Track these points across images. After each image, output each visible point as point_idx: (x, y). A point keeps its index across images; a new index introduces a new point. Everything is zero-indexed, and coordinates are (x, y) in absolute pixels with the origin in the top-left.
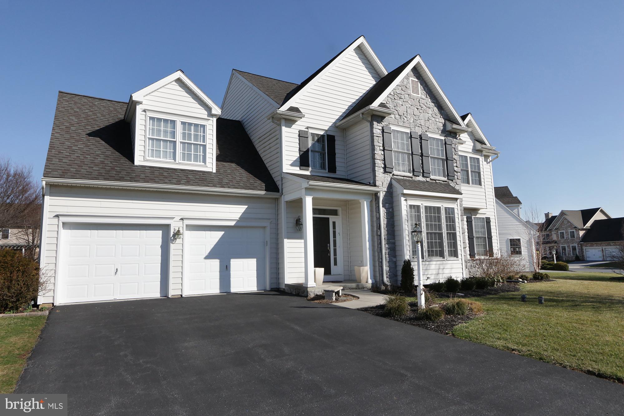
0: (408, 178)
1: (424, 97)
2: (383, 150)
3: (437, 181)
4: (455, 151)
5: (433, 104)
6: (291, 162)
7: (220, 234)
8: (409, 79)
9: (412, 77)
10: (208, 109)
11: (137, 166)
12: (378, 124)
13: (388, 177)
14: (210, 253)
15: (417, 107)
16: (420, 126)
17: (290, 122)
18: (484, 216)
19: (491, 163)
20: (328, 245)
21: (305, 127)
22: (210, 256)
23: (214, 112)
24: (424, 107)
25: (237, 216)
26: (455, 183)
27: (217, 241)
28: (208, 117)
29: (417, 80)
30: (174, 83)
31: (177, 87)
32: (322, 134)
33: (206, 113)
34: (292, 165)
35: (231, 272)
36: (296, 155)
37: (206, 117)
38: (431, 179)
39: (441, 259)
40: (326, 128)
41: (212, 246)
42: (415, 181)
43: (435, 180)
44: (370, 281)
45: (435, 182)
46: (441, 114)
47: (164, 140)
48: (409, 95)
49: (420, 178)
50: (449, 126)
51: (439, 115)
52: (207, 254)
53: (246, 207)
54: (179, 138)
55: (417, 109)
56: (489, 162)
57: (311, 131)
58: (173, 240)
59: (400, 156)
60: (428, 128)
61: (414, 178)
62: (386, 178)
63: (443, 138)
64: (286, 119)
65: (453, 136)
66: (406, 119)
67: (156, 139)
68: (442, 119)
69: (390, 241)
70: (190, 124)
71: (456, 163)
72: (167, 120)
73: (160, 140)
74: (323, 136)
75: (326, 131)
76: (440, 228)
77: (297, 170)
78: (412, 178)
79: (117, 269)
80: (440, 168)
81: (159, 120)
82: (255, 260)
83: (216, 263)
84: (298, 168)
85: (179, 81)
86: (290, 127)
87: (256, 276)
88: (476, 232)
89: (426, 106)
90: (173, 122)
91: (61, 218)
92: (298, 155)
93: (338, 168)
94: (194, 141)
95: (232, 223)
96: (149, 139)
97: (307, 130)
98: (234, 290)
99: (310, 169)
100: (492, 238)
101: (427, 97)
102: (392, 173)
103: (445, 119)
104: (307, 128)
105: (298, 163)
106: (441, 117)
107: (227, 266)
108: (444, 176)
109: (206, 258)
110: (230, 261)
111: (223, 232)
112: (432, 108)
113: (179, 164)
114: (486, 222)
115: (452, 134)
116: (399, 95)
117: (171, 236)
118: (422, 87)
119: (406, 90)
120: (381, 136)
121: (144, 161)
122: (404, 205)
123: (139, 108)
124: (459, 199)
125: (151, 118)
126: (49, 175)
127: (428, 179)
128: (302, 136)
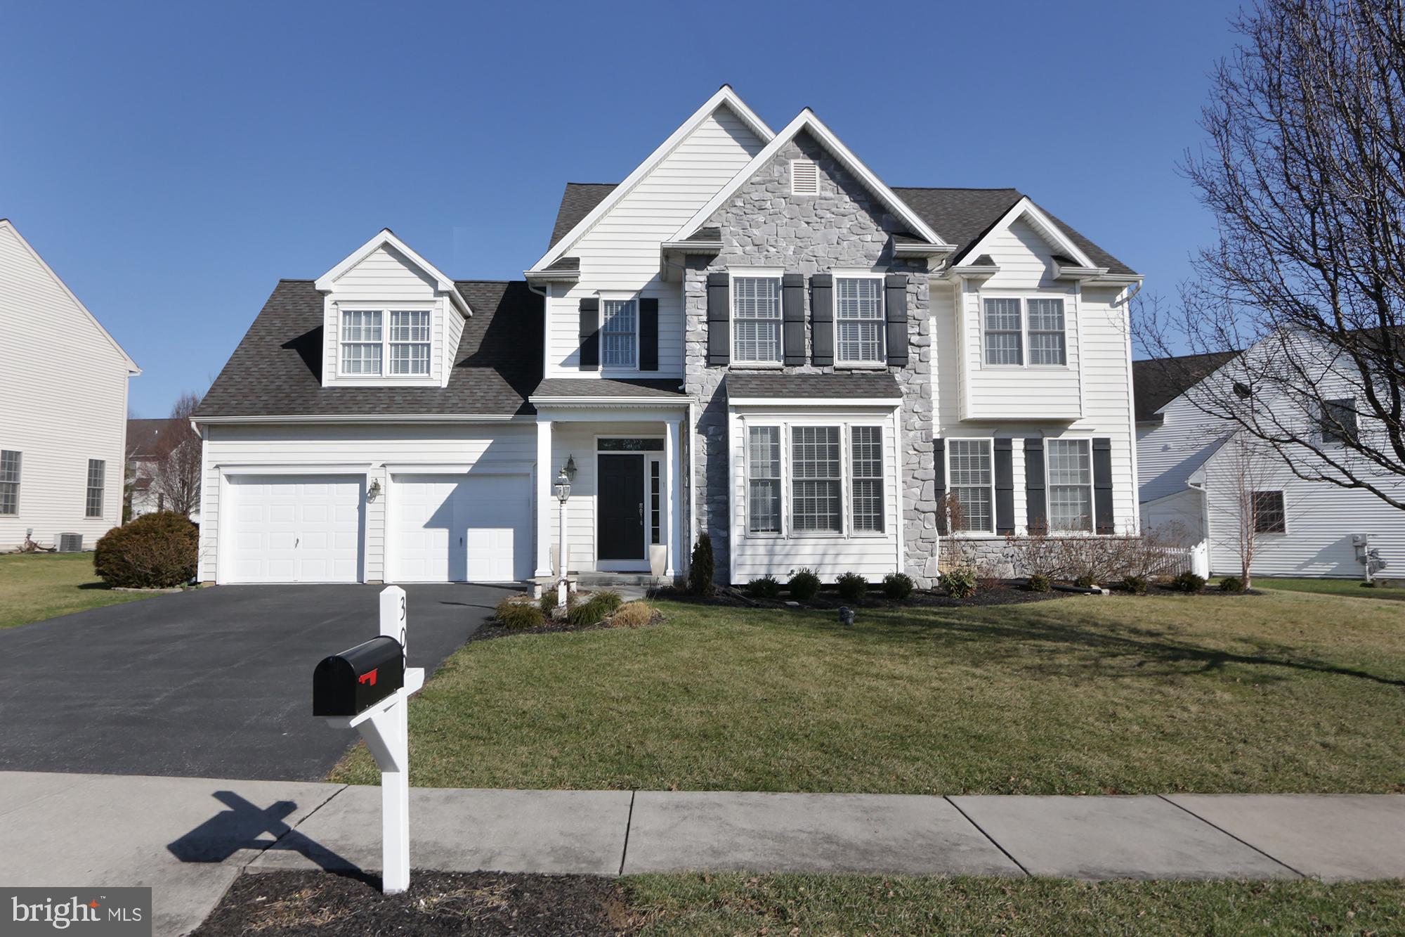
0: (769, 372)
1: (829, 194)
2: (706, 323)
3: (853, 371)
4: (918, 299)
5: (856, 205)
6: (562, 360)
7: (450, 487)
8: (788, 164)
9: (797, 157)
10: (433, 282)
11: (324, 389)
12: (699, 272)
13: (718, 375)
14: (433, 518)
15: (806, 219)
16: (814, 259)
17: (563, 286)
18: (1089, 437)
19: (1126, 305)
20: (641, 504)
21: (594, 291)
22: (434, 523)
23: (441, 288)
24: (829, 215)
25: (474, 458)
26: (913, 372)
27: (445, 499)
28: (435, 296)
29: (811, 162)
30: (381, 251)
31: (384, 256)
32: (629, 299)
33: (432, 290)
34: (563, 364)
35: (469, 550)
36: (573, 344)
37: (431, 297)
38: (836, 369)
39: (835, 533)
40: (640, 287)
41: (438, 507)
42: (790, 376)
43: (850, 370)
44: (671, 572)
45: (849, 373)
46: (878, 221)
47: (365, 345)
48: (784, 198)
49: (807, 369)
50: (902, 247)
51: (873, 226)
52: (428, 520)
53: (491, 441)
54: (386, 339)
55: (808, 223)
56: (1121, 303)
57: (604, 297)
58: (371, 498)
59: (757, 328)
60: (837, 259)
61: (786, 370)
62: (713, 376)
63: (881, 276)
64: (553, 283)
65: (914, 267)
66: (775, 250)
67: (354, 344)
68: (883, 232)
69: (715, 498)
70: (405, 313)
71: (919, 325)
72: (370, 312)
73: (359, 345)
74: (632, 302)
75: (640, 292)
76: (836, 469)
77: (575, 373)
78: (781, 370)
79: (298, 540)
80: (870, 341)
81: (358, 313)
82: (512, 530)
83: (442, 535)
84: (577, 369)
85: (386, 246)
86: (562, 296)
87: (512, 556)
88: (1051, 474)
89: (833, 213)
90: (378, 314)
91: (222, 469)
92: (577, 344)
93: (661, 360)
94: (413, 339)
95: (466, 470)
96: (344, 345)
97: (596, 296)
98: (473, 576)
99: (600, 367)
100: (1113, 489)
101: (838, 193)
102: (729, 366)
103: (891, 233)
104: (598, 292)
105: (578, 359)
106: (880, 228)
107: (461, 539)
108: (881, 359)
109: (427, 526)
110: (466, 532)
111: (456, 485)
112: (853, 214)
113: (388, 378)
114: (1093, 450)
115: (910, 264)
116: (757, 204)
117: (367, 491)
118: (824, 173)
119: (778, 189)
120: (705, 294)
121: (336, 379)
122: (737, 429)
123: (328, 300)
124: (899, 408)
125: (345, 313)
126: (201, 413)
127: (827, 370)
128: (588, 308)
